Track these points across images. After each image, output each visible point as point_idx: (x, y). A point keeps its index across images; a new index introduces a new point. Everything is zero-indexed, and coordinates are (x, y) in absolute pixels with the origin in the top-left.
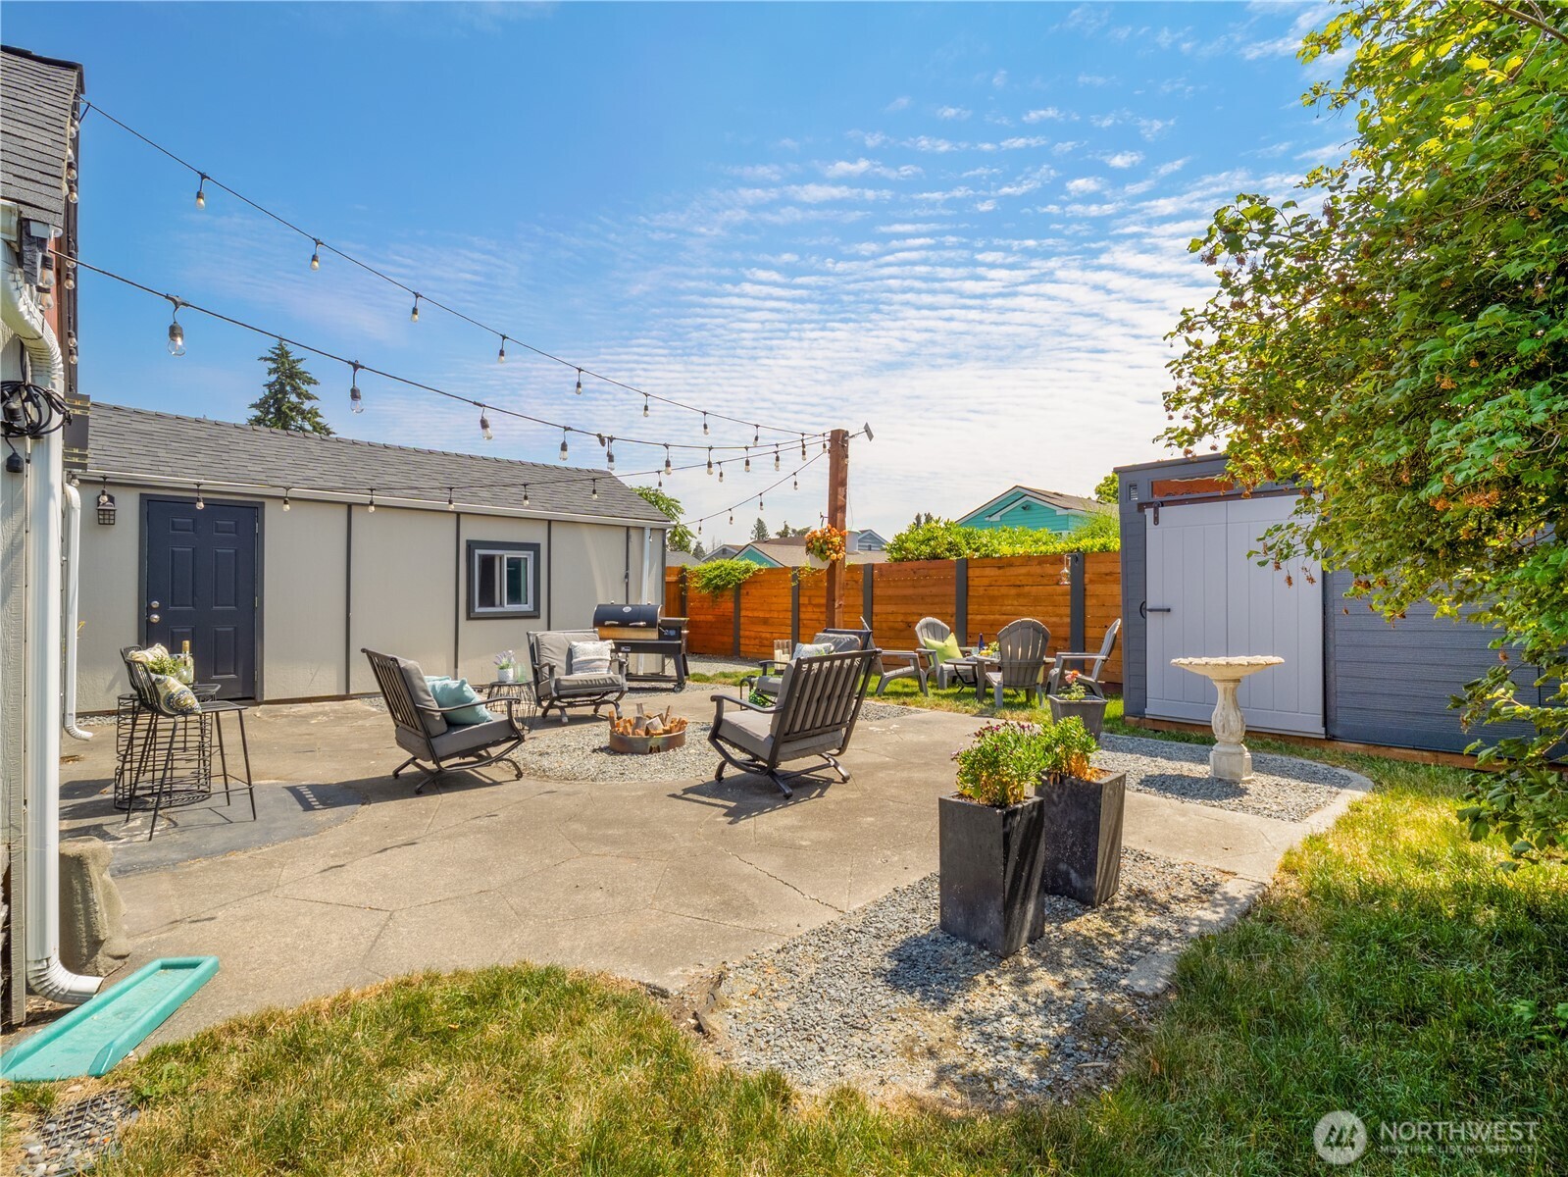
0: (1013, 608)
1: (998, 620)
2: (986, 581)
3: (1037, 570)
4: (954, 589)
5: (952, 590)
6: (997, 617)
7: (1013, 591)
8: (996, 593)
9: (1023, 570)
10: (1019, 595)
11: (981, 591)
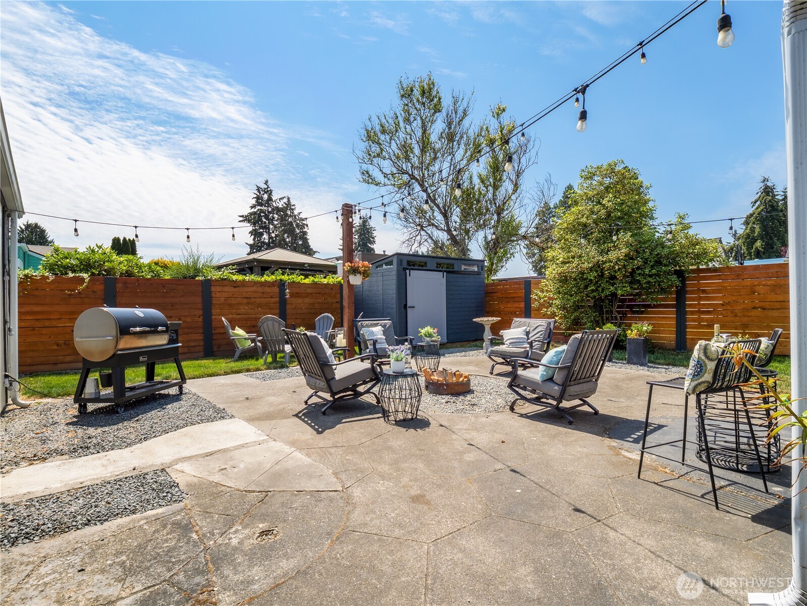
0: (245, 311)
1: (235, 318)
2: (226, 295)
3: (260, 289)
4: (201, 299)
5: (199, 300)
6: (235, 316)
7: (245, 301)
8: (234, 302)
9: (251, 289)
10: (248, 304)
11: (222, 300)
